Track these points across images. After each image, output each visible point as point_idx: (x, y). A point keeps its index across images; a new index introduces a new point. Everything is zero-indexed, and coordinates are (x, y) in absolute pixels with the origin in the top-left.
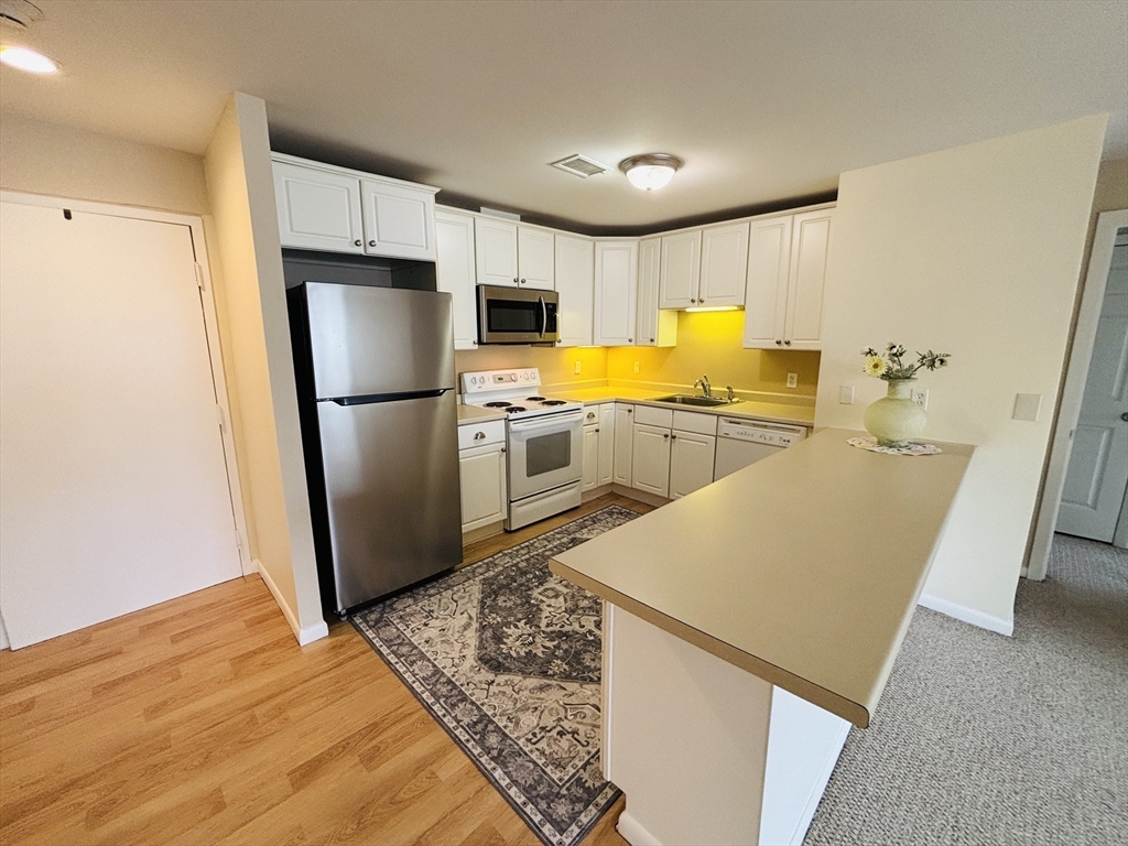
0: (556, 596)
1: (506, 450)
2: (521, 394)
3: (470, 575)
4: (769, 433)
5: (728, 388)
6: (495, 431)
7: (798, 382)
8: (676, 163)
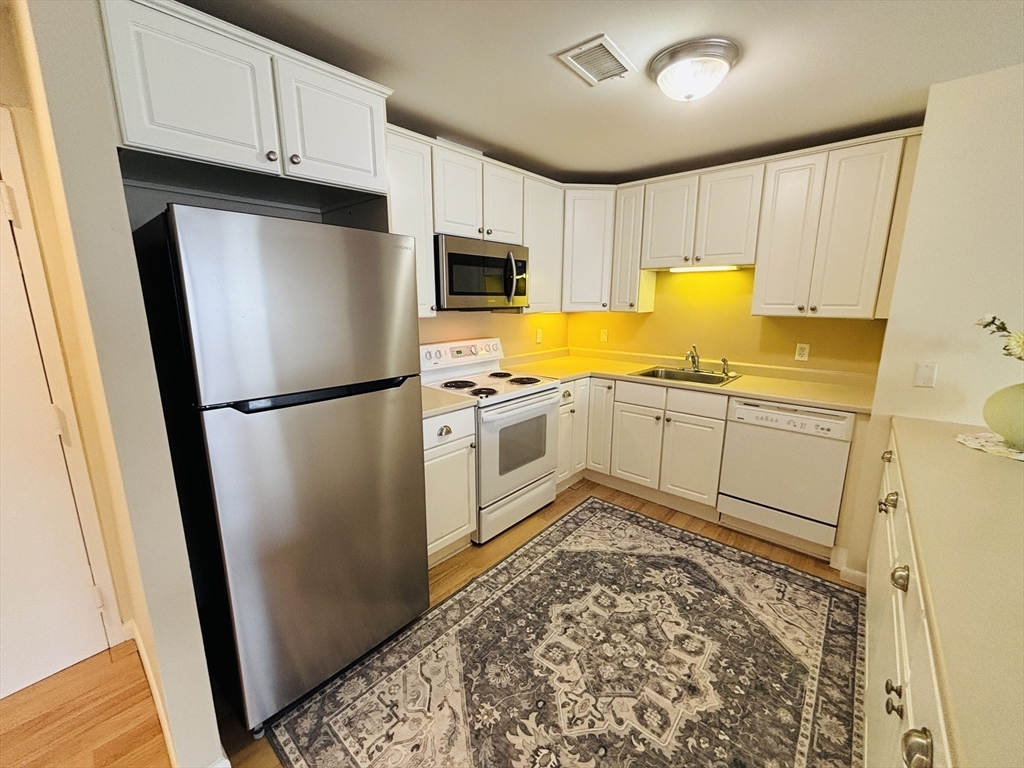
0: (566, 659)
1: (476, 446)
2: (482, 369)
3: (440, 624)
4: (798, 418)
5: (724, 360)
6: (463, 423)
7: (809, 355)
8: (735, 51)
